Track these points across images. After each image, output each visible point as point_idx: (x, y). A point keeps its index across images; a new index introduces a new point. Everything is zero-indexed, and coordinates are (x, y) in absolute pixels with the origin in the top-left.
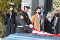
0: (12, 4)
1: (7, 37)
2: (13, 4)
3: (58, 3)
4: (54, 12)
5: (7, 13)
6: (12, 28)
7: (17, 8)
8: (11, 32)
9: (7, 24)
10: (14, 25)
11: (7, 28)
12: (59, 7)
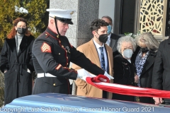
0: (23, 10)
1: (7, 106)
2: (25, 11)
3: (154, 11)
5: (9, 36)
6: (23, 79)
7: (38, 22)
9: (8, 69)
10: (29, 71)
11: (8, 80)
12: (155, 22)
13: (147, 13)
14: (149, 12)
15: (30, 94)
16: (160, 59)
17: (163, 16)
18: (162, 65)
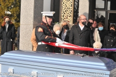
0: (9, 13)
1: (2, 56)
2: (10, 13)
3: (68, 12)
4: (62, 23)
6: (9, 44)
7: (15, 18)
8: (8, 49)
9: (2, 39)
12: (69, 17)
13: (65, 14)
14: (66, 13)
15: (12, 50)
16: (72, 34)
17: (72, 15)
18: (73, 37)
